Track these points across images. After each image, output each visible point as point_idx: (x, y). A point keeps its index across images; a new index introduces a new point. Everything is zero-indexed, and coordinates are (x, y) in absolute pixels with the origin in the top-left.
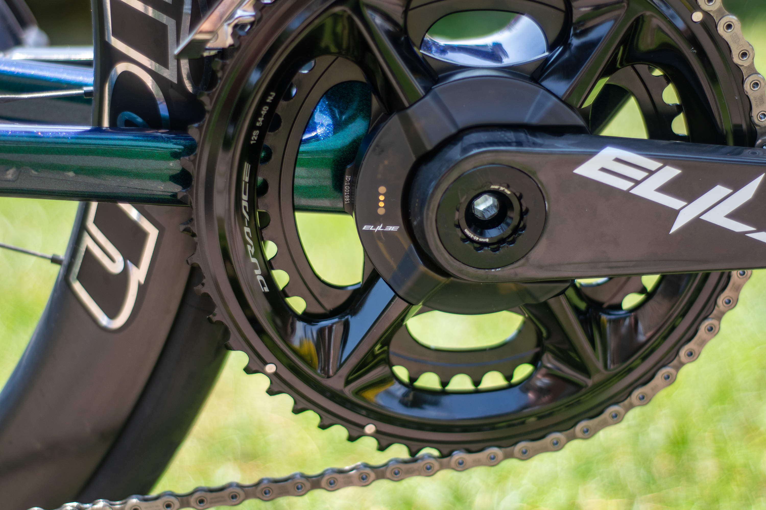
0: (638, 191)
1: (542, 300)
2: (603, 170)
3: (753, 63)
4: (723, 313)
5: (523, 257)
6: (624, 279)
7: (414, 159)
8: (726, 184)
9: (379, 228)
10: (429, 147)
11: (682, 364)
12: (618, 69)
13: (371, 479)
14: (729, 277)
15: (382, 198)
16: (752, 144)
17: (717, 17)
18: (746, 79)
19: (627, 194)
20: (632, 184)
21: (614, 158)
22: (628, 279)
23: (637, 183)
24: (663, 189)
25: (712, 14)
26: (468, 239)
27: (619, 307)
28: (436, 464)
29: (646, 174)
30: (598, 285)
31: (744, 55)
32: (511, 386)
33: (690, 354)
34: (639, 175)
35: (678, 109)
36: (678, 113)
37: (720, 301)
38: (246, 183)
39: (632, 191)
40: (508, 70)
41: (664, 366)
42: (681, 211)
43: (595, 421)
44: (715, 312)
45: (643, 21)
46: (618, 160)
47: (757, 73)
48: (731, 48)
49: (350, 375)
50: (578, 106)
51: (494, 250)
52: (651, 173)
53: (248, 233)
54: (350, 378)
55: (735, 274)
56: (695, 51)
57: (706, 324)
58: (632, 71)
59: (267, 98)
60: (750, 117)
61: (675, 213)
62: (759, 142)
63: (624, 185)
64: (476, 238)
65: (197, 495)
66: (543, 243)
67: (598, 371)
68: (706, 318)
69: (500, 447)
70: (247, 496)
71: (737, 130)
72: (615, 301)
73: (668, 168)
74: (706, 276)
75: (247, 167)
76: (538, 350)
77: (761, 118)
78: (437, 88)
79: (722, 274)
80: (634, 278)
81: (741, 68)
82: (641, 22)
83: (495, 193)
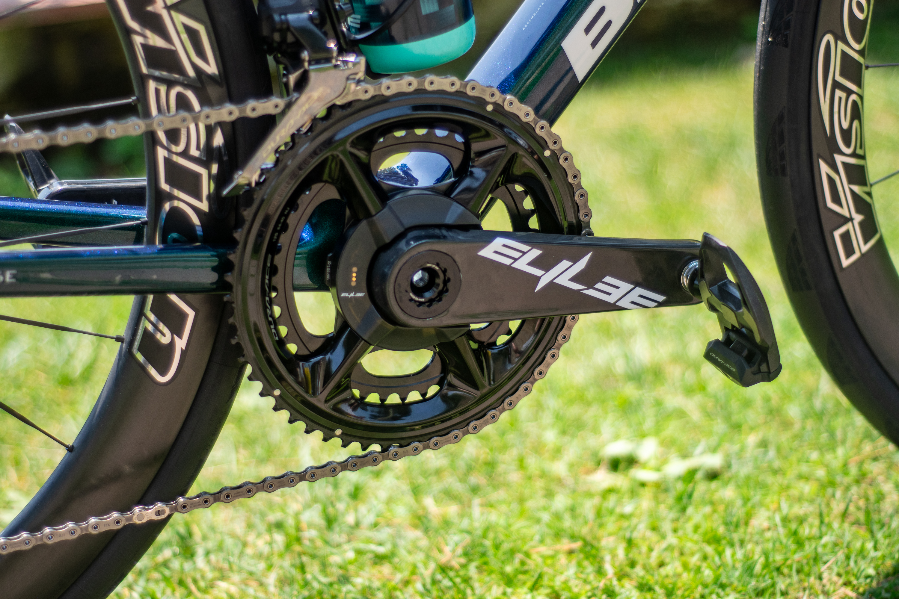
0: (516, 265)
1: (452, 339)
2: (496, 252)
3: (580, 182)
4: (561, 345)
5: (446, 310)
6: (498, 323)
7: (375, 248)
8: (569, 259)
9: (352, 295)
10: (387, 240)
11: (536, 380)
12: (500, 187)
13: (338, 471)
14: (565, 321)
15: (354, 275)
16: (579, 233)
17: (559, 154)
18: (576, 192)
19: (509, 267)
20: (513, 261)
21: (502, 244)
22: (501, 324)
23: (515, 260)
24: (531, 264)
25: (556, 152)
26: (411, 300)
27: (494, 343)
28: (380, 457)
29: (521, 254)
30: (481, 329)
31: (575, 177)
32: (425, 400)
33: (541, 373)
34: (517, 255)
35: (532, 212)
36: (533, 215)
37: (559, 338)
38: (268, 267)
39: (513, 266)
40: (431, 190)
41: (524, 382)
42: (542, 277)
43: (481, 421)
44: (556, 344)
45: (517, 157)
46: (505, 246)
47: (582, 188)
48: (568, 173)
49: (327, 396)
50: (477, 212)
51: (429, 306)
52: (524, 253)
53: (268, 301)
54: (328, 398)
55: (569, 318)
56: (546, 175)
57: (550, 353)
58: (505, 188)
59: (285, 211)
60: (578, 216)
61: (538, 279)
62: (584, 232)
63: (507, 262)
64: (417, 299)
65: (225, 493)
66: (458, 300)
67: (484, 386)
68: (550, 349)
69: (420, 442)
70: (258, 491)
71: (570, 225)
72: (492, 340)
73: (534, 250)
74: (543, 320)
75: (270, 257)
76: (442, 375)
77: (585, 217)
78: (390, 202)
79: (561, 318)
80: (505, 323)
81: (573, 185)
82: (515, 157)
83: (425, 269)
